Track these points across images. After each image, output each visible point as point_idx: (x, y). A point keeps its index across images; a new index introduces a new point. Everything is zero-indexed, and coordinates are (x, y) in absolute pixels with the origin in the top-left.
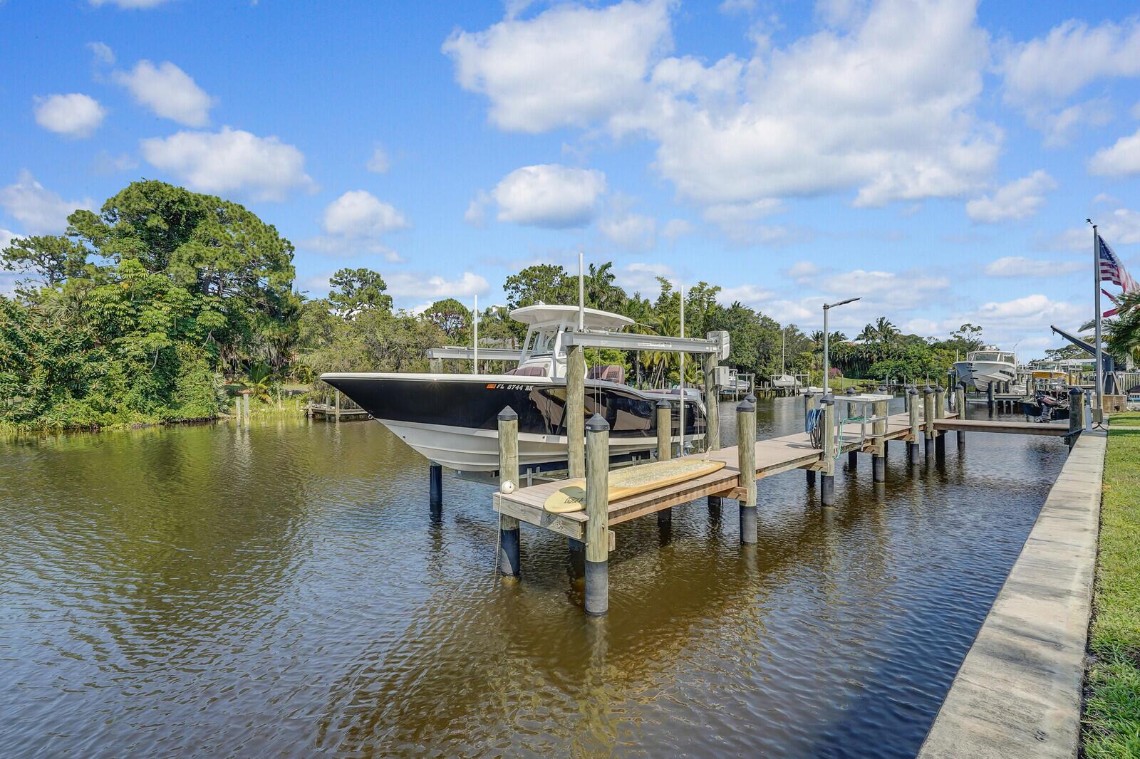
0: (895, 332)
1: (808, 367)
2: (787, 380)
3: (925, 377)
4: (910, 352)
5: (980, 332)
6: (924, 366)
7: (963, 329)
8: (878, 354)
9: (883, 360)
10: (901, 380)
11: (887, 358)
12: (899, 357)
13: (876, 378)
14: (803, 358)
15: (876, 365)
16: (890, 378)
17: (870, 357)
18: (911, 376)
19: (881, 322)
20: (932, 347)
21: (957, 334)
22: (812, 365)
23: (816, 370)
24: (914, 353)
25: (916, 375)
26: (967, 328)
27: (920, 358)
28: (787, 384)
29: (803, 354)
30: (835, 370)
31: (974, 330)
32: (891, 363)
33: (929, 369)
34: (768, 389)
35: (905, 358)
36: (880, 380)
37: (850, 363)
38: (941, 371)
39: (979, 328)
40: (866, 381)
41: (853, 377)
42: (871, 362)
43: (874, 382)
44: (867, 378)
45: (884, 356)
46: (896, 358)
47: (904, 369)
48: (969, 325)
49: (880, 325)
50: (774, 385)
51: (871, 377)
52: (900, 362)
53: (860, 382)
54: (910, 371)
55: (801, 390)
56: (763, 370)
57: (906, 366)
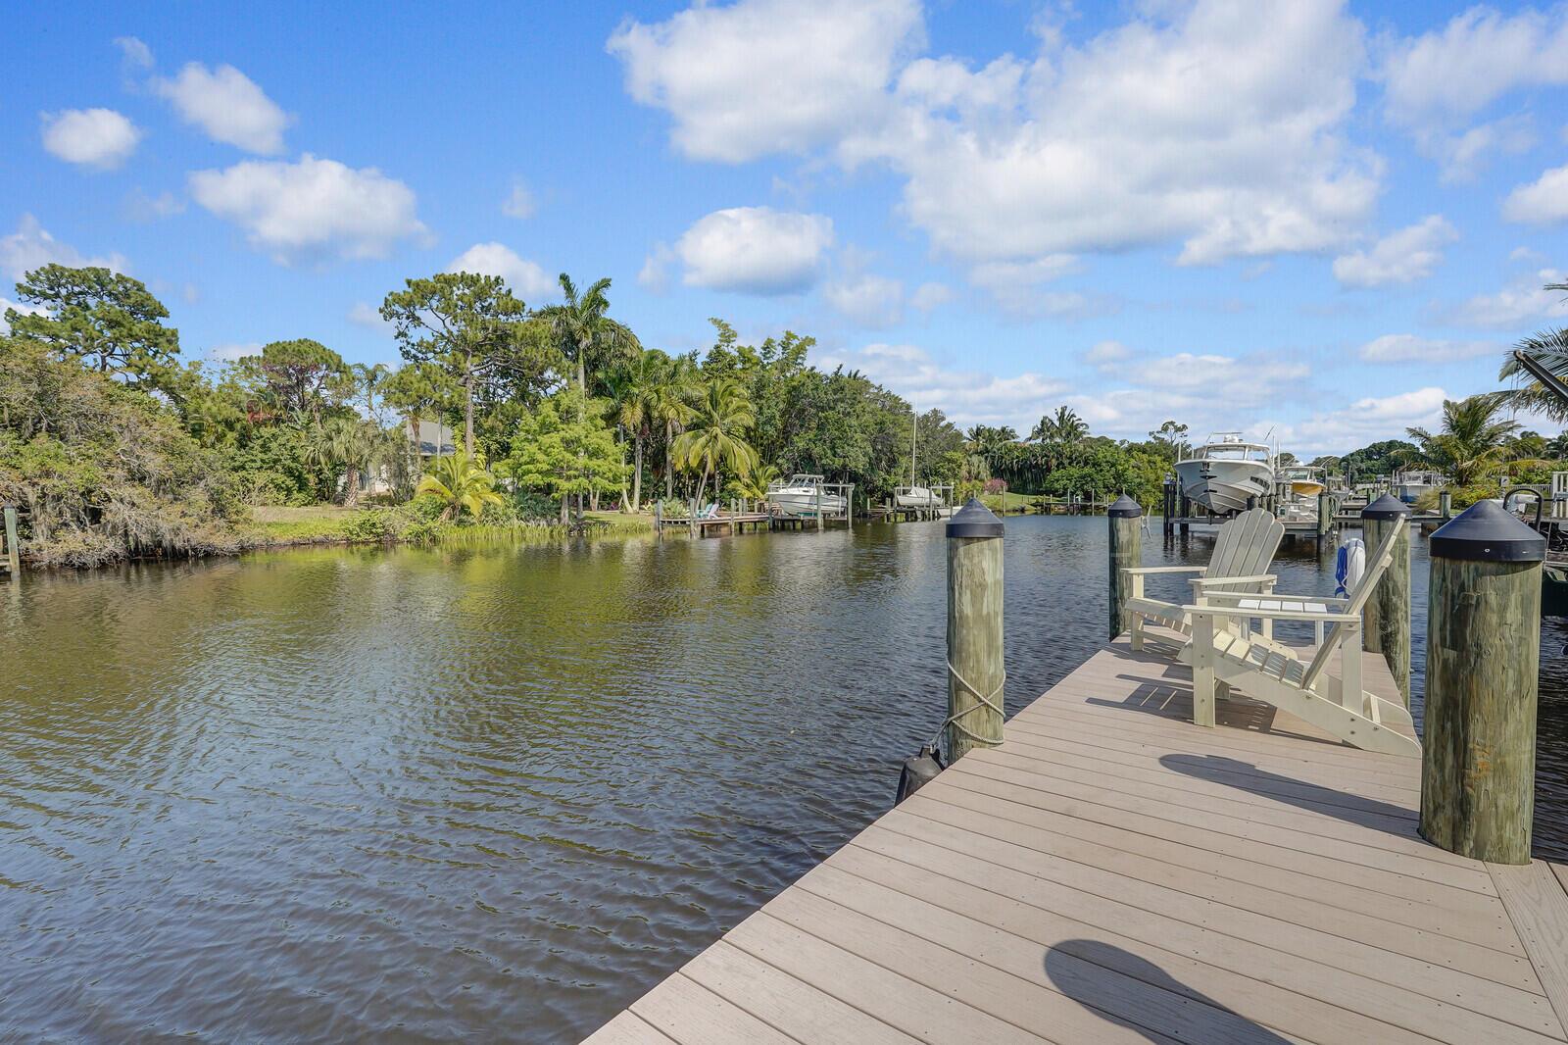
0: (1081, 429)
1: (955, 476)
2: (918, 495)
3: (1119, 493)
4: (1100, 455)
5: (1185, 432)
6: (1118, 476)
7: (1165, 429)
8: (1058, 459)
9: (1064, 468)
10: (1087, 496)
11: (1070, 464)
12: (1086, 463)
13: (1054, 493)
14: (950, 461)
15: (1055, 474)
16: (1072, 494)
17: (1047, 462)
18: (1101, 491)
19: (1063, 414)
20: (1129, 450)
21: (1158, 435)
22: (964, 472)
23: (969, 480)
24: (1105, 457)
25: (1108, 490)
26: (1171, 427)
27: (1113, 465)
28: (919, 501)
29: (948, 455)
30: (998, 482)
31: (1178, 429)
32: (1075, 471)
33: (1125, 481)
34: (890, 510)
35: (1094, 465)
36: (1060, 496)
37: (1020, 472)
38: (1140, 484)
39: (1184, 427)
40: (1041, 499)
41: (1024, 492)
42: (1049, 470)
43: (1052, 499)
44: (1041, 493)
45: (1066, 462)
46: (1082, 464)
47: (1093, 480)
48: (1172, 423)
49: (1061, 418)
50: (898, 505)
51: (1047, 492)
52: (1087, 470)
53: (1032, 499)
54: (1100, 484)
55: (942, 512)
56: (884, 480)
57: (1095, 476)
